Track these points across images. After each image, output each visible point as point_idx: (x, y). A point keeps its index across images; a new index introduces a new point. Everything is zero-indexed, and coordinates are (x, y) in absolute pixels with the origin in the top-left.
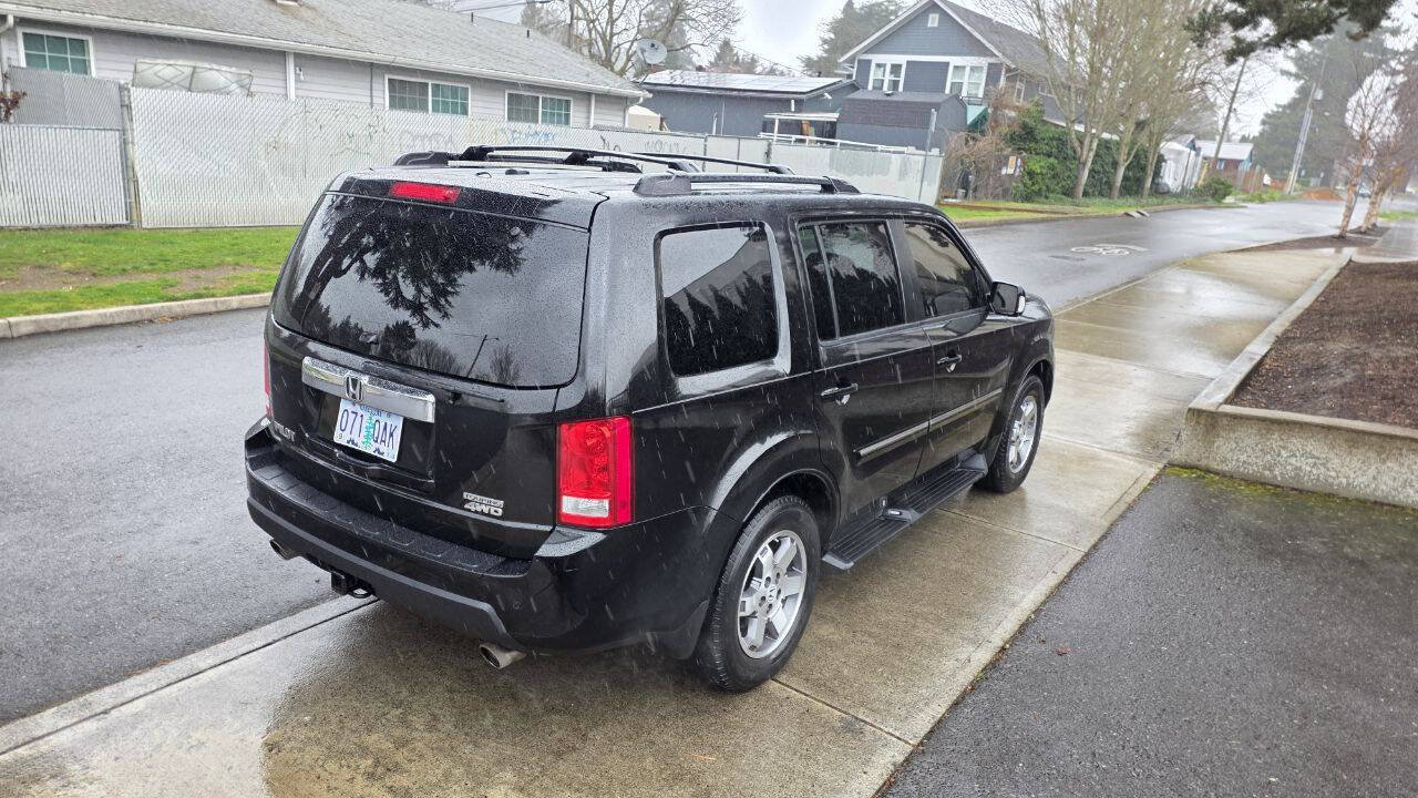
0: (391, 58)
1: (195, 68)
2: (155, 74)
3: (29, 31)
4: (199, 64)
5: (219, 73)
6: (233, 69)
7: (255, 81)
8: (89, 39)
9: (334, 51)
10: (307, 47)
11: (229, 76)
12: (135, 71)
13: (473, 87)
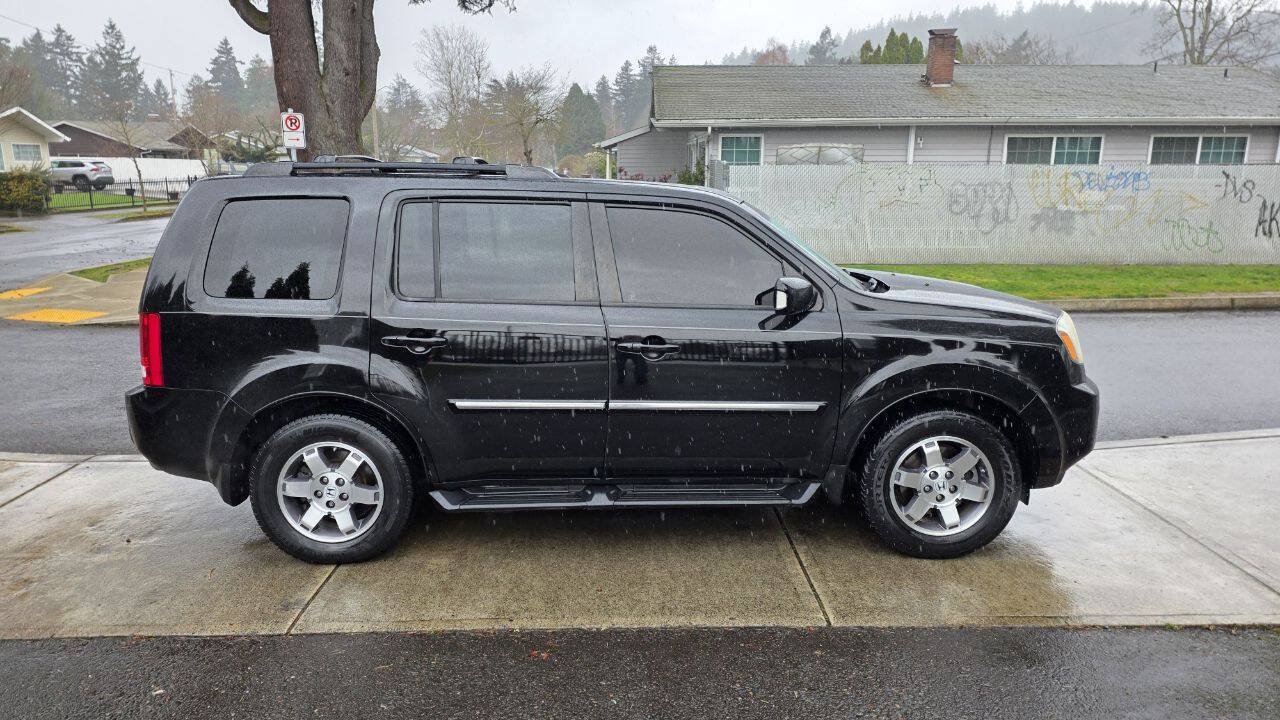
0: (1003, 119)
1: (820, 148)
2: (791, 155)
3: (726, 135)
4: (824, 145)
5: (838, 150)
6: (850, 146)
7: (866, 153)
8: (761, 135)
9: (948, 120)
10: (925, 120)
11: (846, 151)
12: (777, 156)
13: (1107, 136)
